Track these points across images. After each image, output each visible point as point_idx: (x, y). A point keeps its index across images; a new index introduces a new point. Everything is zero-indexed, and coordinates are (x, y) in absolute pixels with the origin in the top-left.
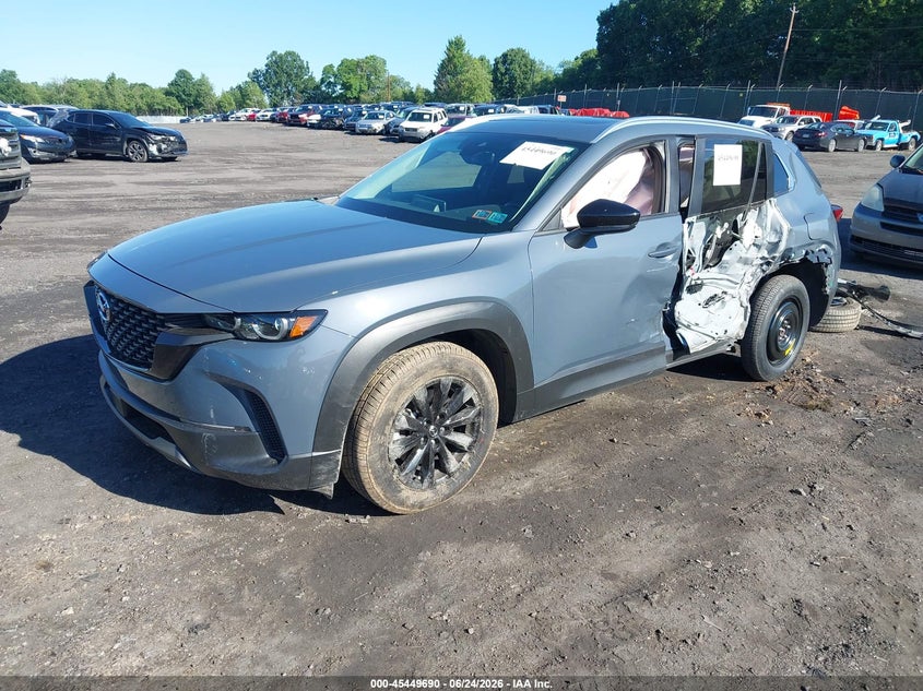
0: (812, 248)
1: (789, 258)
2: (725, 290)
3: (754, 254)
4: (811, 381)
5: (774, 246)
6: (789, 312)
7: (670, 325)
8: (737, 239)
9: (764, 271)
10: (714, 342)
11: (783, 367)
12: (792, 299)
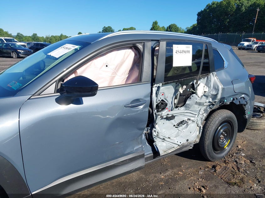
0: (237, 96)
1: (224, 102)
2: (189, 118)
3: (204, 100)
4: (237, 163)
5: (215, 97)
6: (225, 128)
7: (150, 140)
8: (193, 93)
9: (211, 108)
10: (179, 147)
11: (223, 154)
12: (227, 122)
